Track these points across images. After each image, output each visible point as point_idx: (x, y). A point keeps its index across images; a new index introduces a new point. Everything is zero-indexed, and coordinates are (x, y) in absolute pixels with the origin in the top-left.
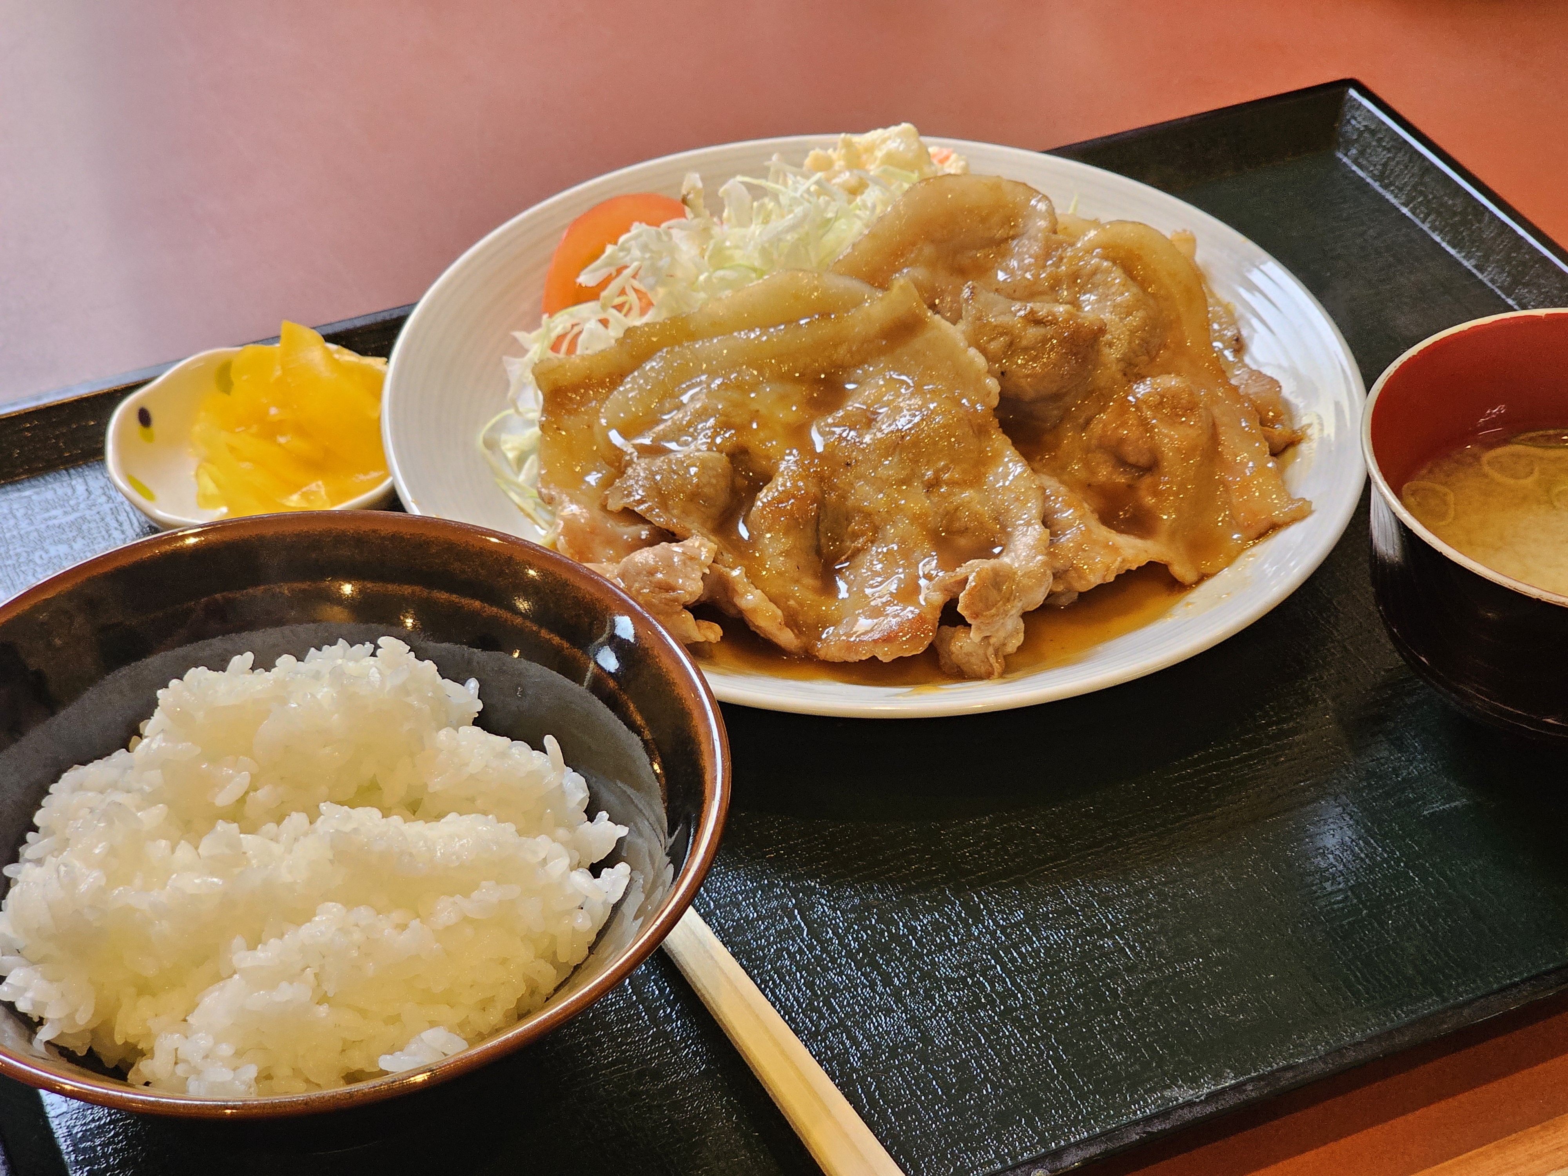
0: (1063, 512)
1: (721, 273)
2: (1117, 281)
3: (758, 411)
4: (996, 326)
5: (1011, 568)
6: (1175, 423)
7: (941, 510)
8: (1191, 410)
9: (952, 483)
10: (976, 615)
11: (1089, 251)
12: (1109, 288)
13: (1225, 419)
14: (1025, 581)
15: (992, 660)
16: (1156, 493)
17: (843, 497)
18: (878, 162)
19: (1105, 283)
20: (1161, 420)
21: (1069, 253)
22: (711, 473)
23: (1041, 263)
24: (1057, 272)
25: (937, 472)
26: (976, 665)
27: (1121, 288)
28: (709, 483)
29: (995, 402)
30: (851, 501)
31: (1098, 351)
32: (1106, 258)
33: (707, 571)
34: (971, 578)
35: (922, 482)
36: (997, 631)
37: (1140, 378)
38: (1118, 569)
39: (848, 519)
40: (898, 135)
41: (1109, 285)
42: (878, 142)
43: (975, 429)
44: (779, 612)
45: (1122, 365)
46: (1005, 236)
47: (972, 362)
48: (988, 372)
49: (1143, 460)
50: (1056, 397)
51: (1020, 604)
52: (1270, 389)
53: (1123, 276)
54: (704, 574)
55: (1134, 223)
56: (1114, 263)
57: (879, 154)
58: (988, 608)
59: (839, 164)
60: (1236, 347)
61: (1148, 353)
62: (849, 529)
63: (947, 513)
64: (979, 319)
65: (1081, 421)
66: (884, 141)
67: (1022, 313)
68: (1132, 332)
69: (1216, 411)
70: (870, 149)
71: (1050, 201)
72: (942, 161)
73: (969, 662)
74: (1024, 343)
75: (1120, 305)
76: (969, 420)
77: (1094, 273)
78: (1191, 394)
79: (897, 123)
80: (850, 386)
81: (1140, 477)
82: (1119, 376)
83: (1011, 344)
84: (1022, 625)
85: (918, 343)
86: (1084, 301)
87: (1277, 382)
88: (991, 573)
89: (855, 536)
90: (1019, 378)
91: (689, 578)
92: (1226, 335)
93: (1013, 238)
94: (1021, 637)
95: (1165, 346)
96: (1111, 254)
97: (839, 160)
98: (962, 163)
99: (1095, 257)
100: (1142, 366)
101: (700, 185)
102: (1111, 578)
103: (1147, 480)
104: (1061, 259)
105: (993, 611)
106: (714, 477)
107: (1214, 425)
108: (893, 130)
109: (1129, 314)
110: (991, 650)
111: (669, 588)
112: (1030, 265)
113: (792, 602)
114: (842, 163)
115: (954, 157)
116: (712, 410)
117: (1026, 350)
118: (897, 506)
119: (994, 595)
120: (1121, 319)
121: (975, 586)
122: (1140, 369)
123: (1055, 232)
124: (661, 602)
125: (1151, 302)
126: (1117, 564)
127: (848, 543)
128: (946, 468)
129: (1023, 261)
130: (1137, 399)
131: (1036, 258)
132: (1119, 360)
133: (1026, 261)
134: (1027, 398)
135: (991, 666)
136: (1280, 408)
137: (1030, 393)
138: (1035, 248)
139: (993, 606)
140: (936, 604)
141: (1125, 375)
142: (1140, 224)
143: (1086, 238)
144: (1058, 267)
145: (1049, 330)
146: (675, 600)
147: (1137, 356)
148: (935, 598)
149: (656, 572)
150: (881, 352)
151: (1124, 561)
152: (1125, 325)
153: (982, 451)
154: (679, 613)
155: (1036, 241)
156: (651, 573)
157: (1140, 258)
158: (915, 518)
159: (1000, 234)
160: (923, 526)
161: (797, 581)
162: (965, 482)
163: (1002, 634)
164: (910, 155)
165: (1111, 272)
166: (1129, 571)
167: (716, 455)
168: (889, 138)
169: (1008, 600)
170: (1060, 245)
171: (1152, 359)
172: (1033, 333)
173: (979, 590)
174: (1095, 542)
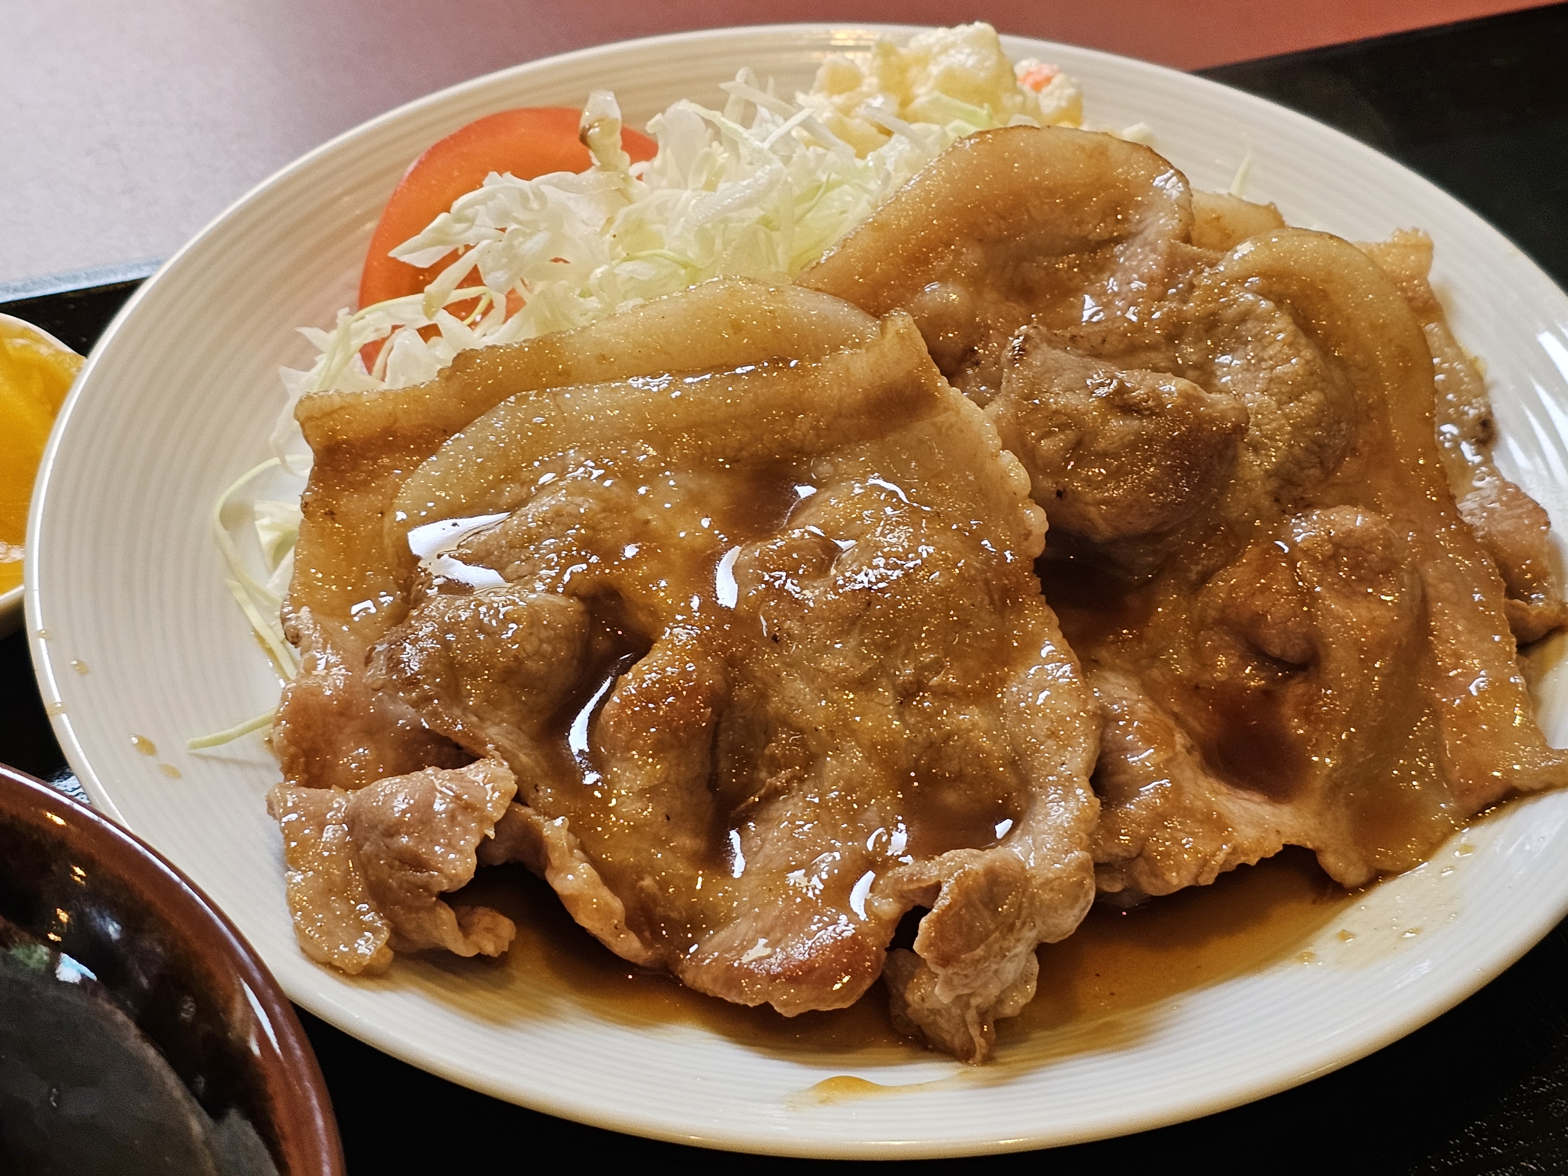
0: (1135, 751)
1: (629, 266)
2: (1281, 336)
3: (647, 522)
4: (1057, 412)
5: (1023, 869)
6: (1355, 593)
7: (920, 739)
8: (1385, 573)
9: (944, 694)
10: (945, 961)
11: (1240, 280)
12: (1264, 348)
13: (1446, 588)
14: (1047, 896)
15: (974, 1032)
16: (1308, 716)
17: (763, 697)
18: (931, 83)
19: (1259, 338)
20: (1330, 587)
21: (1205, 279)
22: (544, 634)
23: (1158, 290)
24: (1180, 311)
25: (921, 669)
26: (947, 1031)
27: (1286, 349)
28: (537, 652)
29: (1037, 548)
30: (775, 703)
31: (1235, 458)
32: (1264, 293)
33: (491, 834)
34: (945, 889)
35: (894, 686)
36: (985, 985)
37: (1304, 506)
38: (1222, 866)
39: (769, 734)
40: (968, 41)
41: (1266, 341)
42: (935, 50)
43: (996, 597)
44: (617, 904)
45: (1273, 484)
46: (1106, 236)
47: (1004, 476)
48: (1030, 496)
49: (1294, 653)
50: (1154, 537)
51: (1033, 934)
52: (1530, 527)
53: (1292, 328)
54: (486, 837)
55: (1320, 235)
56: (1279, 303)
57: (935, 70)
58: (970, 947)
59: (871, 82)
60: (1482, 436)
61: (1321, 463)
62: (767, 752)
63: (932, 744)
64: (1029, 397)
65: (1193, 576)
66: (945, 50)
67: (1102, 391)
68: (1298, 429)
69: (1431, 572)
70: (924, 59)
71: (1186, 183)
72: (1037, 87)
73: (935, 1022)
74: (1102, 444)
75: (1280, 381)
76: (987, 582)
77: (1243, 318)
78: (1388, 545)
79: (969, 21)
80: (805, 491)
81: (1286, 678)
82: (1266, 502)
83: (1079, 444)
84: (1035, 967)
85: (922, 428)
86: (1223, 366)
87: (1544, 512)
88: (982, 880)
89: (775, 765)
90: (1087, 504)
91: (454, 848)
92: (1466, 413)
93: (1117, 241)
94: (1031, 988)
95: (1354, 451)
96: (1276, 288)
97: (871, 75)
98: (1070, 91)
99: (1247, 290)
100: (1308, 485)
101: (616, 113)
102: (1208, 879)
103: (1297, 689)
104: (1192, 287)
105: (980, 951)
106: (549, 641)
107: (1425, 600)
108: (962, 30)
109: (1295, 396)
110: (971, 1016)
111: (418, 863)
112: (1139, 291)
113: (647, 882)
114: (874, 81)
115: (1058, 79)
116: (570, 515)
117: (1102, 457)
118: (846, 725)
119: (984, 921)
120: (1280, 404)
121: (950, 906)
122: (1304, 491)
123: (1187, 239)
124: (401, 887)
125: (1337, 374)
126: (1221, 857)
127: (763, 774)
128: (937, 667)
129: (1129, 283)
130: (1293, 545)
131: (1151, 280)
132: (1269, 474)
133: (1134, 285)
134: (1097, 538)
135: (971, 1040)
136: (1545, 562)
137: (1105, 531)
138: (1152, 264)
139: (981, 941)
140: (886, 918)
141: (1277, 500)
142: (1332, 237)
143: (1236, 257)
144: (1185, 302)
145: (1148, 425)
146: (426, 887)
147: (1302, 469)
148: (886, 908)
149: (398, 833)
150: (863, 435)
151: (1234, 851)
152: (1287, 416)
153: (1003, 639)
154: (431, 909)
155: (1154, 251)
156: (392, 831)
157: (1325, 296)
158: (872, 751)
159: (1100, 231)
160: (885, 764)
161: (661, 843)
162: (966, 693)
163: (994, 990)
164: (982, 74)
165: (1271, 320)
166: (1243, 867)
167: (559, 600)
168: (953, 45)
169: (1011, 928)
170: (1191, 262)
171: (1328, 473)
172: (1118, 426)
173: (957, 914)
174: (1188, 813)
